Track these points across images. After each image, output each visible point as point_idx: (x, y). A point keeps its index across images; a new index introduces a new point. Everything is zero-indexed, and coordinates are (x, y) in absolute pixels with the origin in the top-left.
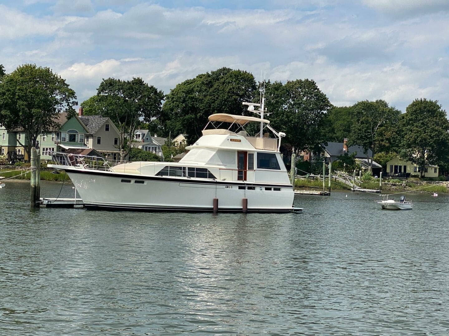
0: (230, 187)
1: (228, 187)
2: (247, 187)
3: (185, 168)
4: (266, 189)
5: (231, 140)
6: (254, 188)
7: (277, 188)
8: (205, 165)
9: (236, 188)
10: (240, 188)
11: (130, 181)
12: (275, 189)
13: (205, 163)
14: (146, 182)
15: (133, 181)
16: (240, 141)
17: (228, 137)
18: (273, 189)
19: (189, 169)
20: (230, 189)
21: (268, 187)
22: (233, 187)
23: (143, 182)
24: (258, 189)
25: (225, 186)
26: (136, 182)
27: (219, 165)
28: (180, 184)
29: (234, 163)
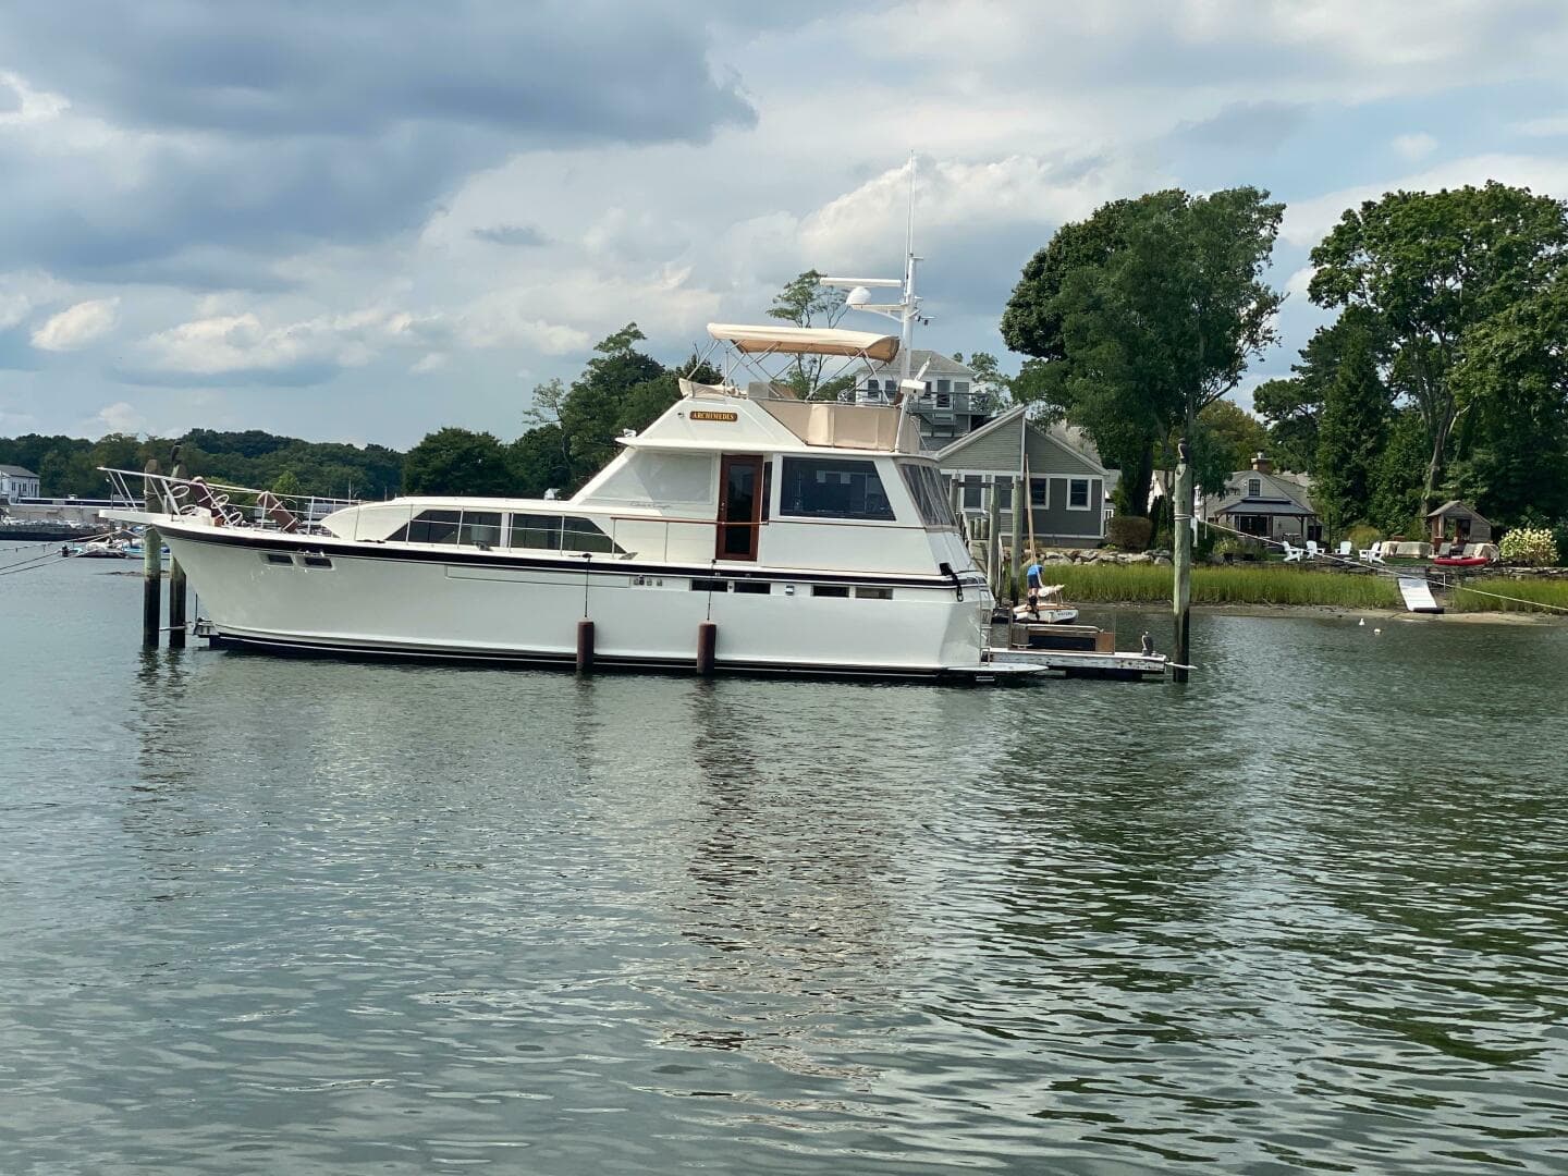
0: (655, 581)
1: (642, 583)
2: (731, 584)
3: (500, 514)
4: (818, 591)
5: (695, 415)
6: (765, 589)
7: (878, 588)
8: (582, 504)
9: (682, 586)
10: (697, 586)
12: (861, 594)
16: (734, 417)
18: (852, 592)
20: (654, 587)
21: (829, 587)
22: (665, 581)
24: (778, 590)
25: (633, 578)
27: (638, 505)
28: (449, 568)
29: (705, 498)
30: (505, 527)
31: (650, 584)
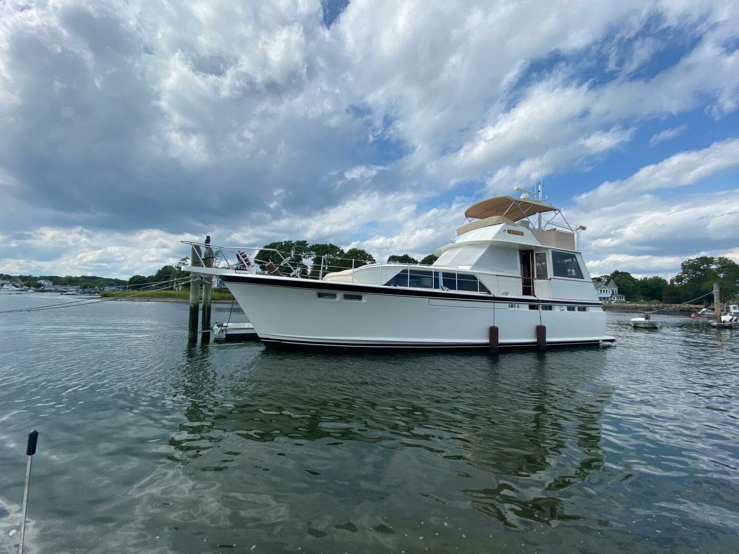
0: (516, 305)
1: (512, 306)
2: (540, 306)
3: (438, 273)
4: (570, 309)
5: (509, 232)
6: (550, 308)
7: (583, 307)
8: (471, 269)
9: (525, 308)
10: (532, 307)
11: (334, 296)
12: (580, 309)
13: (471, 267)
14: (366, 298)
15: (340, 295)
16: (522, 234)
17: (503, 226)
18: (576, 309)
19: (445, 274)
20: (517, 309)
21: (571, 306)
22: (520, 305)
23: (360, 298)
24: (557, 309)
25: (508, 304)
26: (346, 297)
27: (492, 270)
28: (431, 300)
29: (516, 268)
30: (441, 278)
31: (515, 307)
